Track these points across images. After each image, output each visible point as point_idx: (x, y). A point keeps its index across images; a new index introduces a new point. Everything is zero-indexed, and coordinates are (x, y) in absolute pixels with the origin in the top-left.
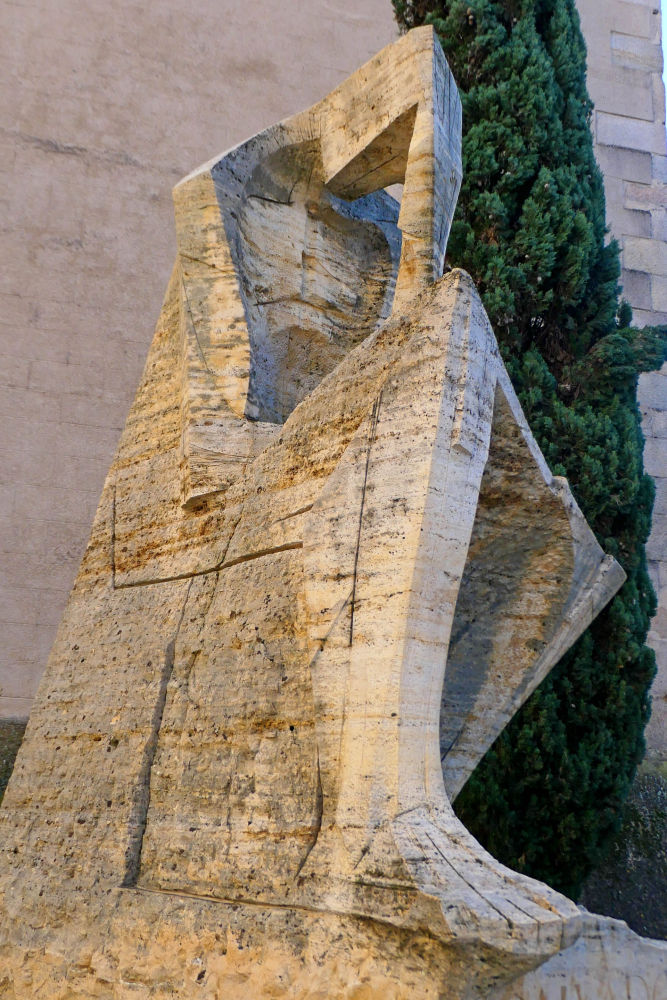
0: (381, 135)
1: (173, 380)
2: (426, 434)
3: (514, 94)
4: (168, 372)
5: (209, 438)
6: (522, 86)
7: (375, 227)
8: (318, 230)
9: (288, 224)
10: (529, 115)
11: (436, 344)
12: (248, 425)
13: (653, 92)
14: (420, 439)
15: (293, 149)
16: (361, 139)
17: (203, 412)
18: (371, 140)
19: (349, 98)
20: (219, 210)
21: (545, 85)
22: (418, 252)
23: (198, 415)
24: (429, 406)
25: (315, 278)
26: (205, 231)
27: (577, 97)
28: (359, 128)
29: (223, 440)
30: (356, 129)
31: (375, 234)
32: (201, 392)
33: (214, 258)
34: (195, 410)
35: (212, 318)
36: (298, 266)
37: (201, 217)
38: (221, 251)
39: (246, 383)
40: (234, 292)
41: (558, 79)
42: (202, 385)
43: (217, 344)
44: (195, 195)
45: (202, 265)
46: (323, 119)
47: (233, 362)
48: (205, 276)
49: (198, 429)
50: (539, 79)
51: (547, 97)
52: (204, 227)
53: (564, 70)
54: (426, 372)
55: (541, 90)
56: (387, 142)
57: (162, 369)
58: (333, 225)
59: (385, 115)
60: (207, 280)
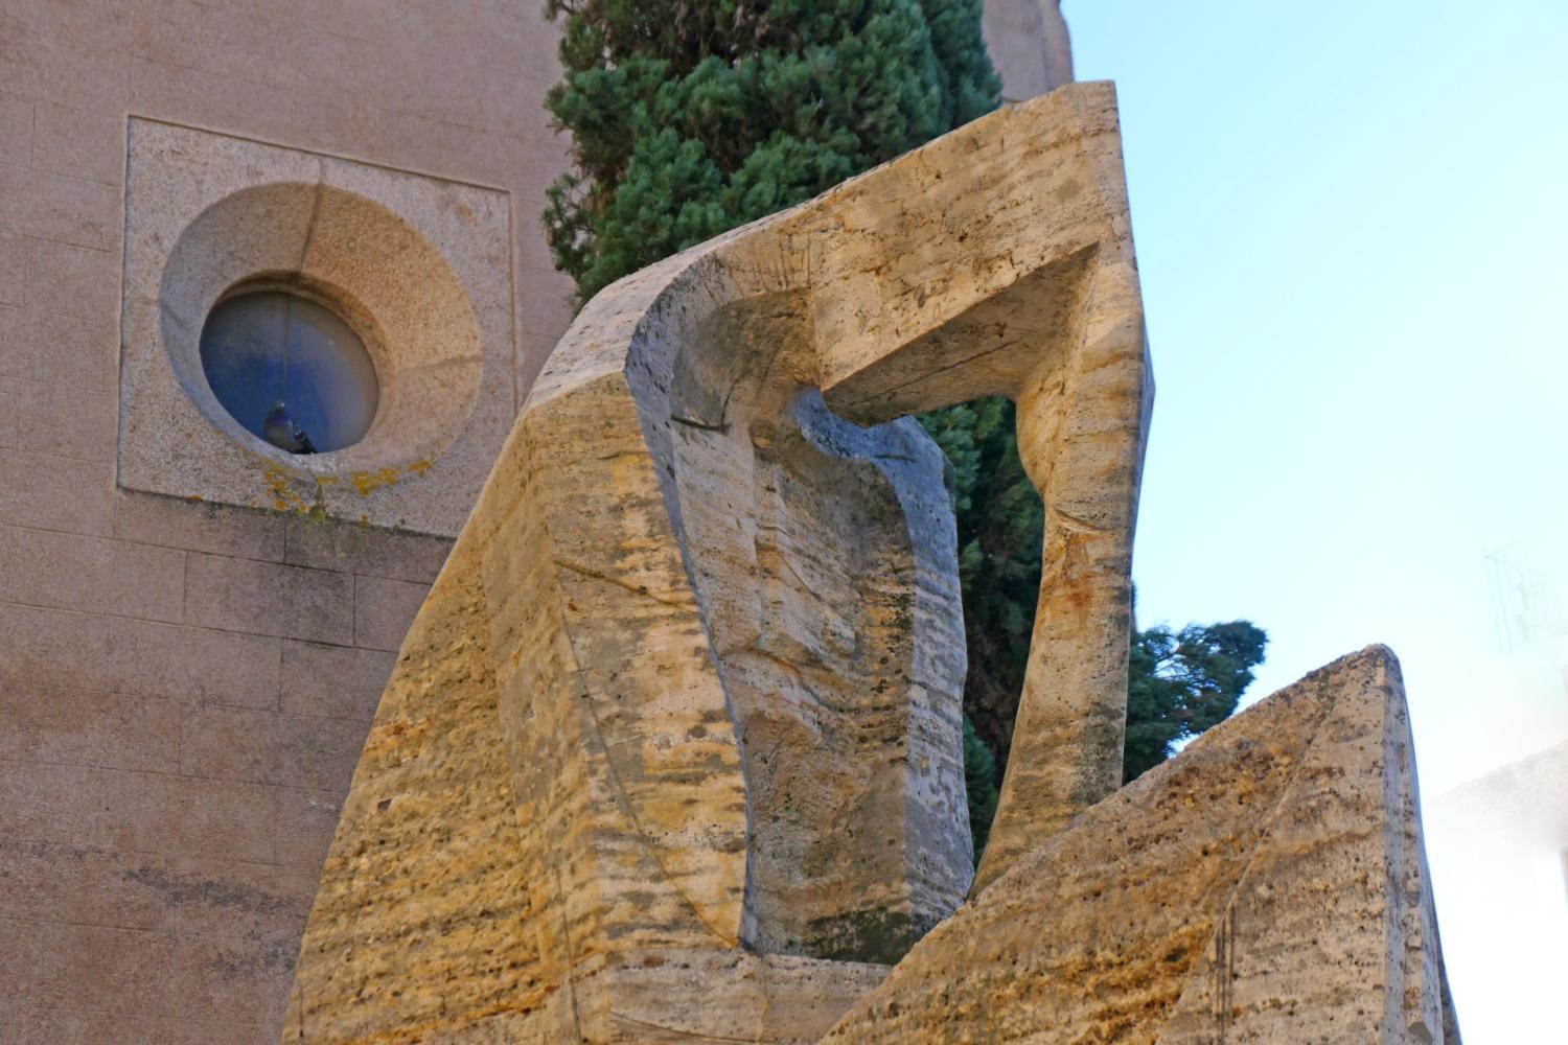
0: (991, 300)
1: (457, 843)
2: (1360, 1004)
3: (852, 79)
4: (436, 822)
5: (660, 997)
6: (869, 61)
7: (875, 472)
8: (776, 485)
9: (725, 475)
10: (890, 129)
11: (1354, 806)
12: (748, 963)
13: (1044, 40)
14: (1346, 1014)
15: (742, 309)
16: (930, 302)
17: (638, 934)
18: (962, 308)
19: (892, 210)
20: (649, 462)
21: (915, 59)
22: (1098, 561)
23: (626, 943)
24: (1360, 943)
25: (782, 598)
26: (617, 510)
27: (977, 85)
28: (928, 278)
29: (693, 1000)
30: (914, 280)
31: (874, 487)
32: (626, 886)
33: (643, 573)
34: (617, 931)
35: (645, 711)
36: (752, 572)
37: (608, 477)
38: (660, 556)
39: (739, 862)
40: (698, 651)
41: (937, 42)
42: (630, 871)
43: (662, 773)
44: (585, 426)
45: (611, 589)
46: (816, 248)
47: (703, 812)
48: (621, 614)
49: (626, 977)
50: (904, 45)
51: (925, 87)
52: (615, 500)
53: (947, 24)
54: (1341, 868)
55: (910, 71)
56: (1001, 314)
57: (413, 816)
58: (802, 471)
59: (1003, 258)
60: (626, 623)
